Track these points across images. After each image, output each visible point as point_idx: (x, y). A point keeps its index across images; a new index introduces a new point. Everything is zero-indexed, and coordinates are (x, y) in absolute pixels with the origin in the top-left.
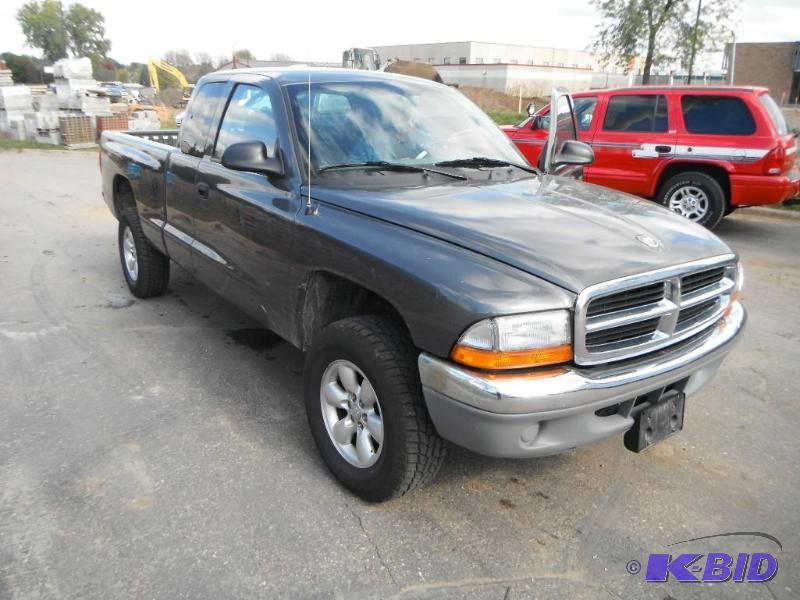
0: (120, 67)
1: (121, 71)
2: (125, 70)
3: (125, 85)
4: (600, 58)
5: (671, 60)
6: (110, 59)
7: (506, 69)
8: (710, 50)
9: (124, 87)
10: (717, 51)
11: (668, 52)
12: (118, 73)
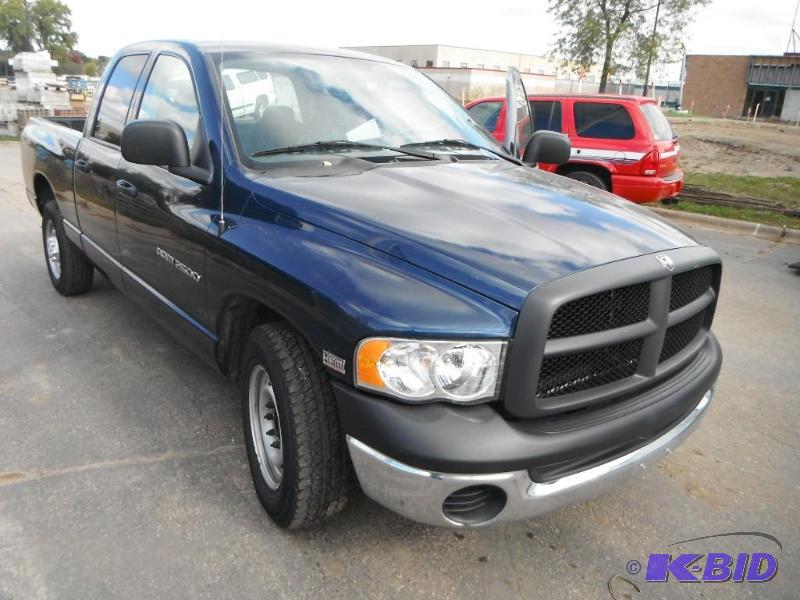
0: (86, 60)
1: (88, 65)
2: (92, 64)
3: (92, 79)
4: (558, 65)
5: (626, 69)
6: (77, 51)
7: (469, 73)
8: (664, 62)
9: (90, 81)
10: (670, 62)
11: (623, 62)
12: (85, 67)
